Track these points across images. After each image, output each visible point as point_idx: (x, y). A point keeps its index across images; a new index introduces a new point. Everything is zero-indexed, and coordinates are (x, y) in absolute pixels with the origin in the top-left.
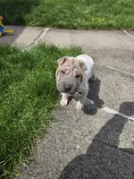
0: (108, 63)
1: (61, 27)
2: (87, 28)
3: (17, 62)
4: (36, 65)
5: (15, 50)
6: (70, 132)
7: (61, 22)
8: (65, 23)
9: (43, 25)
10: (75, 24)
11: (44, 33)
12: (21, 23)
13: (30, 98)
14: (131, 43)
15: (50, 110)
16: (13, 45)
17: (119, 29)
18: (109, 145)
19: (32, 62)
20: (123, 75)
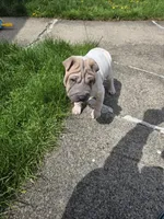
0: (132, 62)
1: (72, 18)
2: (105, 19)
3: (18, 63)
4: (42, 66)
5: (16, 48)
6: (85, 144)
7: (73, 11)
8: (77, 12)
9: (50, 16)
10: (91, 14)
11: (51, 27)
12: (22, 13)
13: (35, 105)
14: (161, 37)
15: (60, 119)
16: (13, 42)
17: (146, 19)
18: (129, 158)
19: (37, 62)
20: (149, 76)
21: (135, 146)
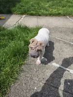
0: (57, 36)
1: (32, 15)
2: (46, 15)
3: (5, 36)
5: (4, 29)
6: (32, 79)
7: (32, 12)
8: (34, 12)
9: (22, 14)
10: (40, 13)
11: (22, 19)
12: (10, 13)
14: (71, 24)
17: (64, 16)
18: (54, 87)
20: (65, 43)
21: (57, 80)
